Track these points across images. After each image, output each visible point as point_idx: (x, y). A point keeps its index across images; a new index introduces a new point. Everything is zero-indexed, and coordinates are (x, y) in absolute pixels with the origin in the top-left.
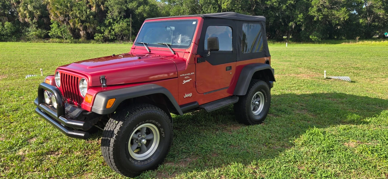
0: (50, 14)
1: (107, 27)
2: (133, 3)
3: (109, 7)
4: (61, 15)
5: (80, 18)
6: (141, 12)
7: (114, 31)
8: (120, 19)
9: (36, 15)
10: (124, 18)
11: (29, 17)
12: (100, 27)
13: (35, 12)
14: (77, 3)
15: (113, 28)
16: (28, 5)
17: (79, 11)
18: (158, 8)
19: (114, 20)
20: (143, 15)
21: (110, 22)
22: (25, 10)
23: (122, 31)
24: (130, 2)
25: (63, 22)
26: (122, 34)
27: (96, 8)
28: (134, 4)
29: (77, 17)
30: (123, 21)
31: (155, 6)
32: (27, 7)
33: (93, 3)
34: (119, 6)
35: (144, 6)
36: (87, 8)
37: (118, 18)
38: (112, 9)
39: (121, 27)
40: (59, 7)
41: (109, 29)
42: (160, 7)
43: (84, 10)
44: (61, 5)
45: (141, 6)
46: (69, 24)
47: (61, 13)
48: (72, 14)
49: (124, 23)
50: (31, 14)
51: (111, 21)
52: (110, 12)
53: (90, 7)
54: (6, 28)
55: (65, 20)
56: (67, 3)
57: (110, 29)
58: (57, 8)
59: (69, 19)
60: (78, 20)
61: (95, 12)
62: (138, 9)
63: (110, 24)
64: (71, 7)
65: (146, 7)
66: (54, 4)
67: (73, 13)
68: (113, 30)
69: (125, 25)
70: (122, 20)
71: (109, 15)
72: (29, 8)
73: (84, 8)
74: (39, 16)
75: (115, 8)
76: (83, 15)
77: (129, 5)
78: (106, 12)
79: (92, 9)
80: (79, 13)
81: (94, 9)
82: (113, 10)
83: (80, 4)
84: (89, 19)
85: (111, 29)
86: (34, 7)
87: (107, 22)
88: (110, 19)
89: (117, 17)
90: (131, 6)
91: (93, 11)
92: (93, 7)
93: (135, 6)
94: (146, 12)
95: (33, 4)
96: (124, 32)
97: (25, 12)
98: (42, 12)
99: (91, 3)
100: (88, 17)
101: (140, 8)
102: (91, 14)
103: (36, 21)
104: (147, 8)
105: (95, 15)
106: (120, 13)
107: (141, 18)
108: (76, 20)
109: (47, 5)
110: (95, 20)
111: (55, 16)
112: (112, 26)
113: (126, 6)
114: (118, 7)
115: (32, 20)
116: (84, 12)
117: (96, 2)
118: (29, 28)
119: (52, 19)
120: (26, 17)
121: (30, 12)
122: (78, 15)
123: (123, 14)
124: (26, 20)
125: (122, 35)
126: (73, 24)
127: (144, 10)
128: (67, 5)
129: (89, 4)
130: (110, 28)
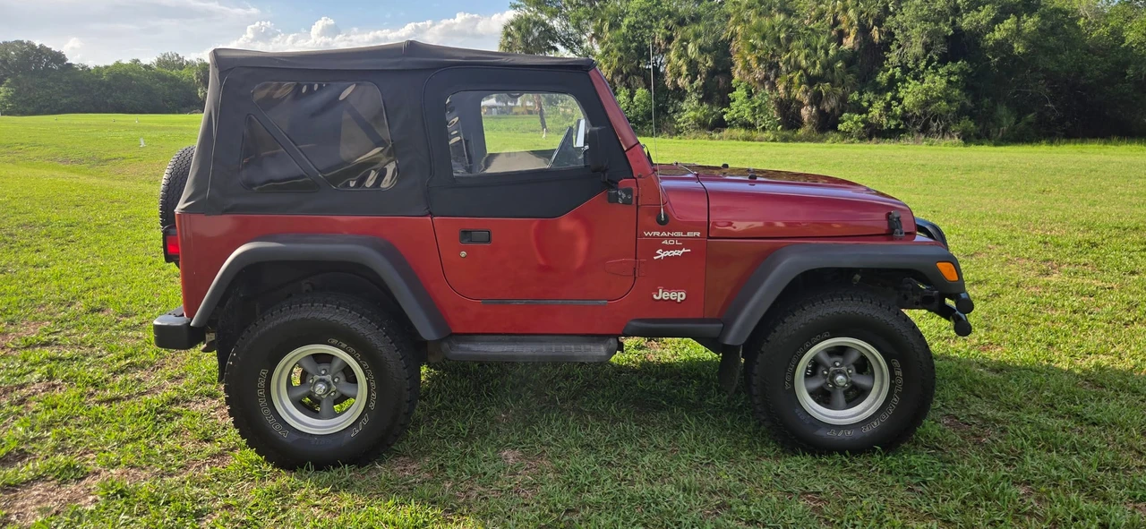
0: (733, 65)
1: (879, 91)
2: (979, 11)
3: (897, 32)
4: (758, 65)
5: (805, 70)
6: (1006, 39)
7: (901, 106)
8: (926, 66)
9: (702, 69)
10: (939, 62)
11: (687, 75)
12: (861, 94)
13: (701, 60)
14: (807, 29)
15: (901, 95)
16: (688, 43)
17: (807, 51)
18: (1078, 18)
19: (905, 70)
20: (1013, 48)
21: (893, 75)
22: (680, 58)
23: (927, 104)
24: (968, 11)
25: (762, 82)
26: (925, 114)
27: (855, 39)
28: (982, 14)
29: (798, 67)
30: (937, 71)
31: (1066, 13)
32: (685, 48)
33: (851, 23)
34: (929, 26)
35: (1019, 20)
36: (829, 41)
37: (922, 65)
38: (905, 36)
39: (926, 92)
40: (759, 43)
41: (885, 99)
42: (1086, 18)
43: (821, 48)
44: (764, 38)
45: (1009, 18)
46: (776, 89)
47: (760, 60)
48: (788, 62)
49: (937, 78)
50: (693, 67)
51: (898, 74)
52: (899, 47)
53: (842, 35)
54: (636, 103)
55: (766, 78)
56: (780, 30)
57: (888, 98)
58: (754, 47)
59: (777, 76)
60: (801, 76)
61: (853, 49)
62: (993, 30)
63: (892, 82)
64: (789, 39)
65: (1024, 22)
66: (746, 38)
67: (790, 57)
68: (900, 101)
69: (940, 83)
70: (933, 68)
71: (893, 57)
72: (689, 51)
73: (823, 40)
74: (708, 71)
75: (914, 33)
76: (815, 62)
77: (963, 20)
78: (885, 46)
79: (844, 41)
80: (807, 57)
81: (849, 43)
82: (908, 38)
83: (812, 29)
84: (833, 71)
85: (893, 98)
86: (700, 48)
87: (882, 78)
88: (896, 67)
89: (917, 60)
90: (970, 23)
91: (846, 48)
92: (849, 34)
93: (983, 22)
94: (1024, 38)
95: (700, 41)
96: (933, 107)
97: (681, 62)
98: (716, 61)
99: (843, 26)
100: (828, 66)
101: (1001, 26)
102: (840, 55)
103: (701, 83)
104: (1030, 23)
105: (850, 59)
106: (927, 48)
107: (1003, 60)
108: (796, 77)
109: (731, 40)
110: (848, 73)
111: (744, 68)
112: (897, 91)
113: (954, 22)
114: (925, 29)
115: (691, 82)
116: (821, 53)
117: (859, 20)
118: (683, 102)
119: (737, 77)
120: (680, 75)
121: (691, 60)
122: (804, 63)
123: (941, 48)
124: (680, 82)
125: (925, 116)
126: (786, 88)
127: (1018, 32)
128: (779, 37)
129: (839, 27)
130: (889, 94)
